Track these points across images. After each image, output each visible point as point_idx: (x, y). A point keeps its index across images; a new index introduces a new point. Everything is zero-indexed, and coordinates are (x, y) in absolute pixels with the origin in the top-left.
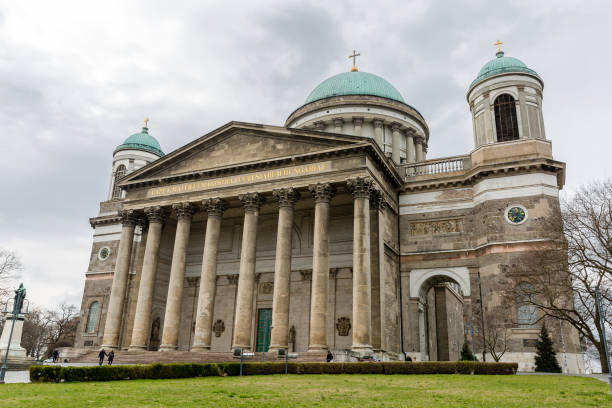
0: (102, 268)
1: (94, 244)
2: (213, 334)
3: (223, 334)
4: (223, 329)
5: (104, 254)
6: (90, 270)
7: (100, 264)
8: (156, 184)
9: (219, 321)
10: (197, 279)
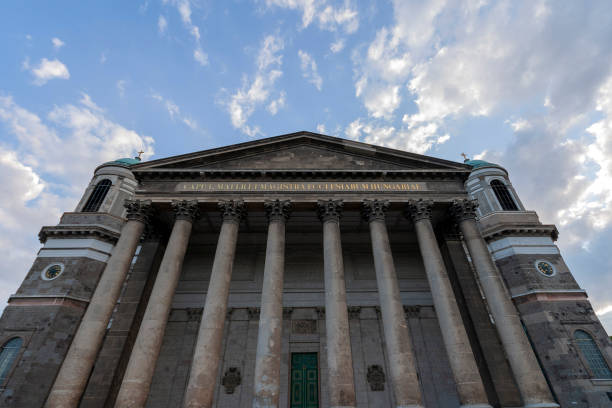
0: (43, 291)
1: (39, 259)
2: (223, 388)
3: (238, 389)
4: (238, 381)
5: (52, 272)
6: (20, 291)
7: (40, 286)
8: (195, 177)
9: (233, 370)
10: (201, 311)
